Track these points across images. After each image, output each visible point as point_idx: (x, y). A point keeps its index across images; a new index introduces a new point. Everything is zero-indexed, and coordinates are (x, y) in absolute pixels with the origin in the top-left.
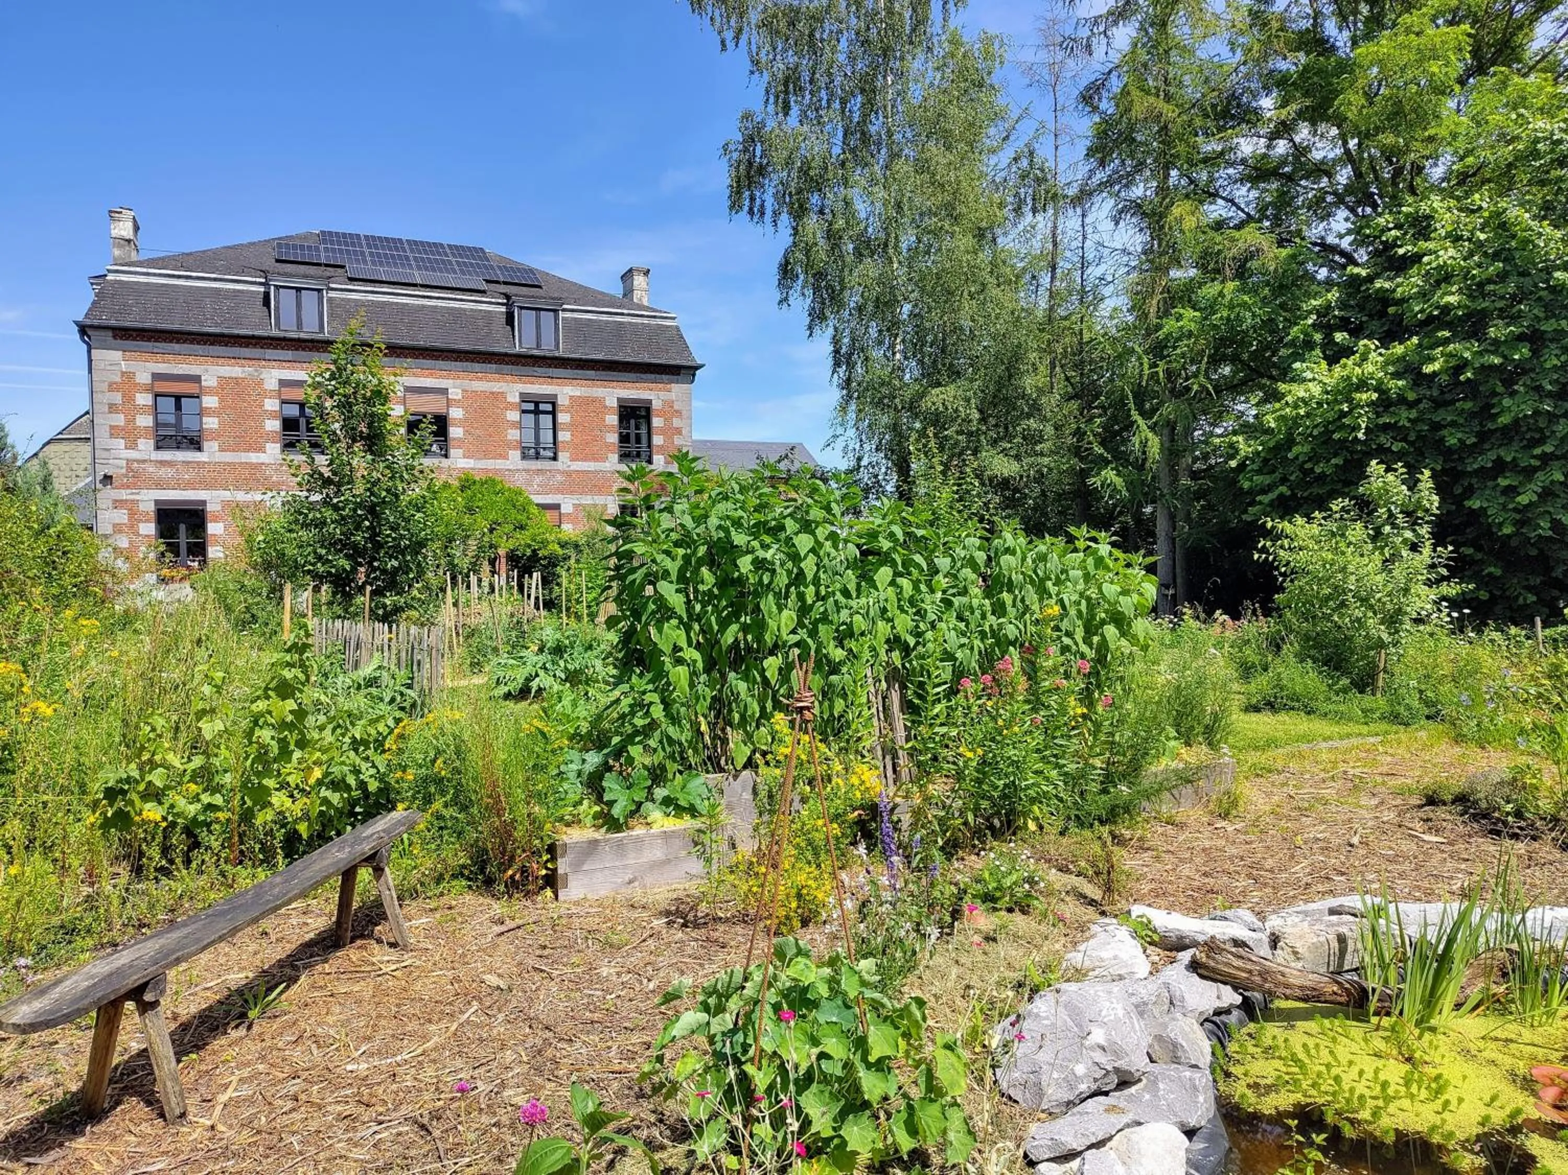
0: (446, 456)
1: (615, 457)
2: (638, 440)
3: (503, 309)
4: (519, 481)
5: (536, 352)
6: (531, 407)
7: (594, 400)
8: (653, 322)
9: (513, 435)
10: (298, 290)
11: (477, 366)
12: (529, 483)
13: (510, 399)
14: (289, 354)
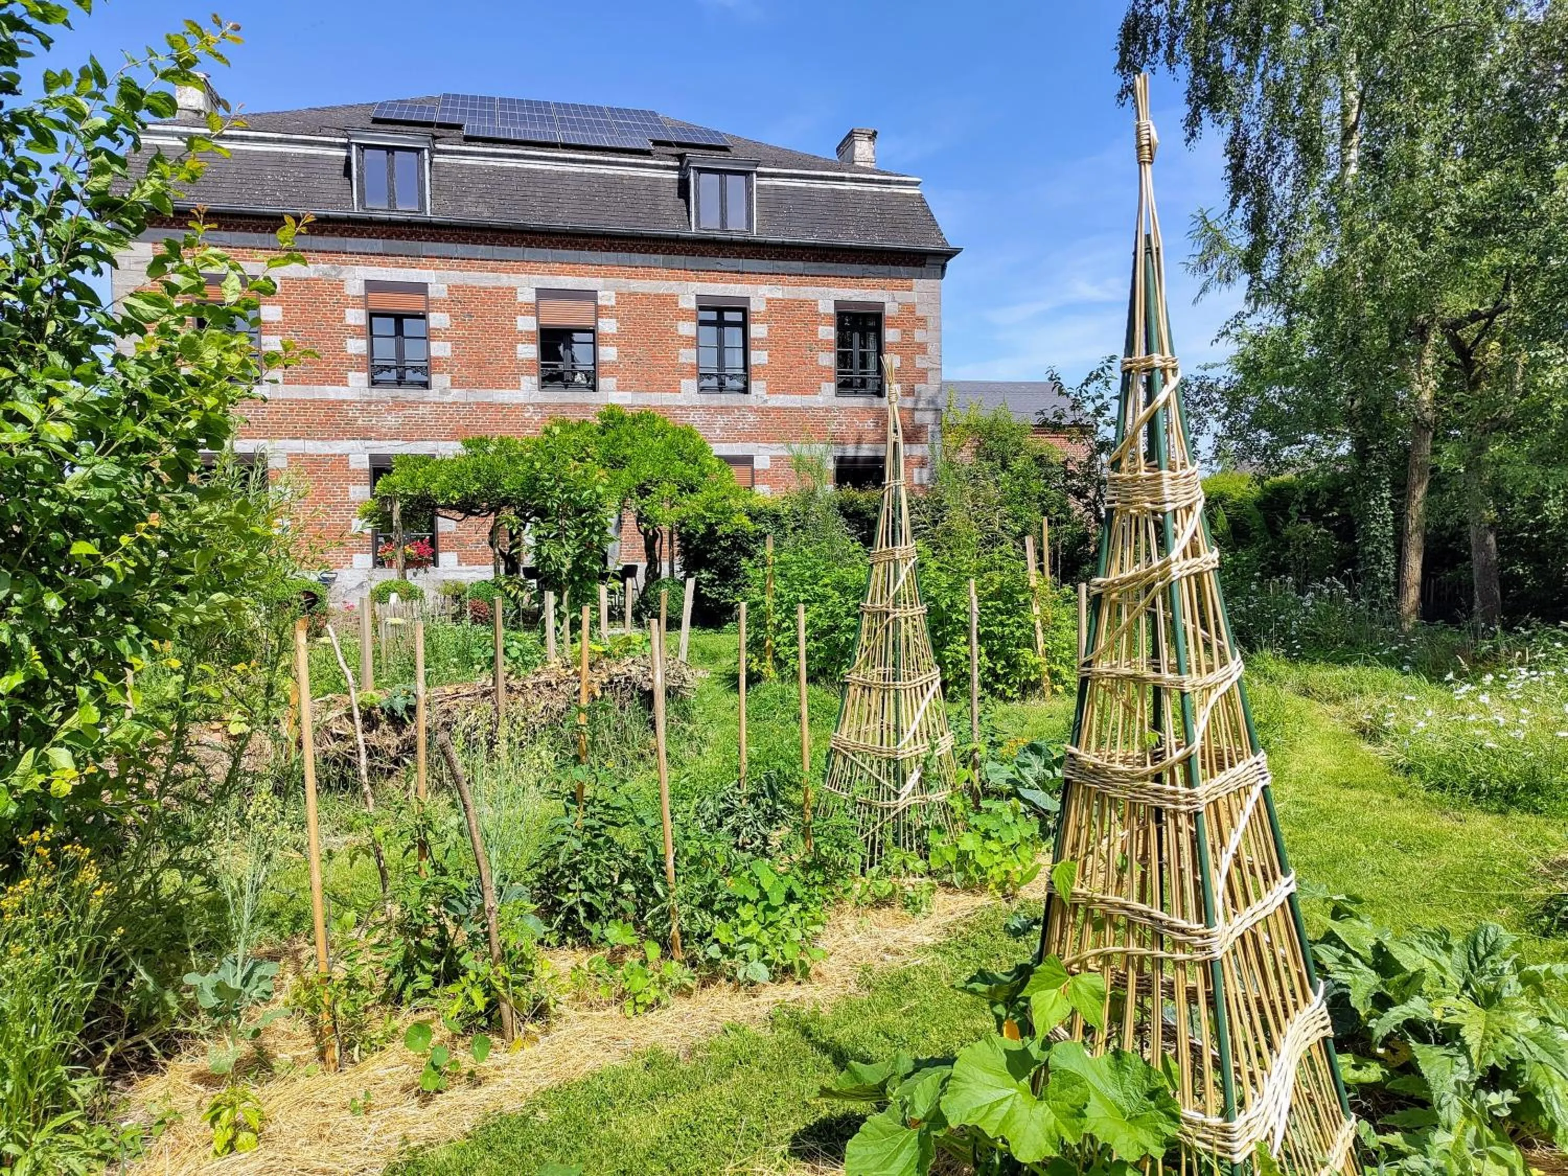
0: (594, 388)
1: (830, 388)
2: (864, 365)
3: (674, 175)
4: (695, 421)
5: (720, 235)
6: (713, 316)
7: (802, 303)
8: (886, 189)
9: (688, 356)
10: (390, 150)
11: (637, 258)
12: (710, 425)
13: (682, 304)
14: (379, 245)
